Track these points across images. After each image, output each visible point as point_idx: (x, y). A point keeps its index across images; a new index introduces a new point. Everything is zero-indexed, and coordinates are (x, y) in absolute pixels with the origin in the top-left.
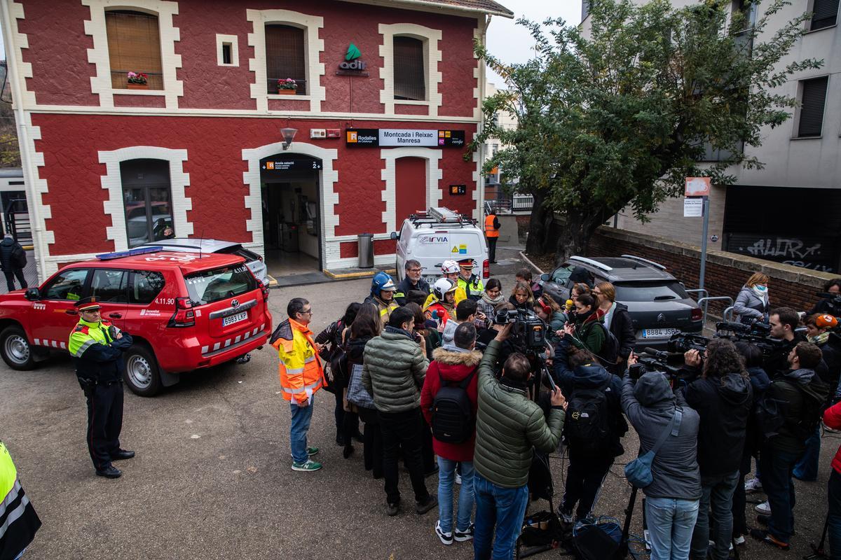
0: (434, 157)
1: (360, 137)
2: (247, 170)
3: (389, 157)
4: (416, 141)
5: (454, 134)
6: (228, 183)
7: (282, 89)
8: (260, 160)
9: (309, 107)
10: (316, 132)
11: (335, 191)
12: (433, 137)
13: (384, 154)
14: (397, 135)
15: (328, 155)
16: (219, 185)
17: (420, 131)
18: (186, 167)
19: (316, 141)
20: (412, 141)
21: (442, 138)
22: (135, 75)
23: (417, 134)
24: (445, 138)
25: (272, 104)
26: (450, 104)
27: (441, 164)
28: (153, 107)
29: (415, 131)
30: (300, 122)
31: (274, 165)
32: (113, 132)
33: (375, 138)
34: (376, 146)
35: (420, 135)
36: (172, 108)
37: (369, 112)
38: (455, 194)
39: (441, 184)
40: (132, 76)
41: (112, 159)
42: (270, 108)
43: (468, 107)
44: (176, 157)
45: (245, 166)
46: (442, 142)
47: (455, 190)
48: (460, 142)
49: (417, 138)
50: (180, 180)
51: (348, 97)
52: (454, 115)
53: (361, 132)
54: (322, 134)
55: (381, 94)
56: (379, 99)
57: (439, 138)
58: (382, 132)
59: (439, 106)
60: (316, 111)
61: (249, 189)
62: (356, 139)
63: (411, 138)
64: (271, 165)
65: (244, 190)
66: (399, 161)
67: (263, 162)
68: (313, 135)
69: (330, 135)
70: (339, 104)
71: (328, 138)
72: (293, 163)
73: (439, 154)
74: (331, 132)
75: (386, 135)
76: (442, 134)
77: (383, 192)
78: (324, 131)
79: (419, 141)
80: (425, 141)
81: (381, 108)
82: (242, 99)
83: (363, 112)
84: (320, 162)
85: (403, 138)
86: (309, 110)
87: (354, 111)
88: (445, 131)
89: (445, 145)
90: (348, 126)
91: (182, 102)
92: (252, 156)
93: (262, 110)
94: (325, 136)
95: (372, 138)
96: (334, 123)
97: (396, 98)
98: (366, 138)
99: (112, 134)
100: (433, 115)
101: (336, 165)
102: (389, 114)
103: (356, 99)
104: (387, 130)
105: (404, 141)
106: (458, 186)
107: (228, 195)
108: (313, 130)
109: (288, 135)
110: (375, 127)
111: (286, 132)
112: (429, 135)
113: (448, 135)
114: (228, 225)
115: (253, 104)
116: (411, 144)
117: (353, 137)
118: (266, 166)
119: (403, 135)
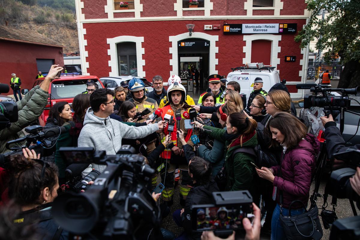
0: (276, 40)
1: (231, 29)
2: (171, 47)
3: (248, 40)
4: (264, 30)
5: (290, 26)
6: (163, 53)
7: (190, 5)
8: (178, 42)
9: (204, 13)
10: (207, 27)
11: (216, 58)
12: (276, 28)
13: (245, 38)
14: (253, 27)
15: (213, 39)
16: (158, 54)
17: (268, 25)
18: (143, 45)
19: (207, 32)
20: (262, 30)
21: (281, 28)
22: (122, 3)
23: (266, 26)
24: (283, 28)
25: (185, 13)
26: (289, 8)
27: (280, 44)
28: (129, 17)
29: (264, 25)
30: (198, 22)
31: (185, 44)
32: (113, 30)
33: (240, 29)
34: (240, 34)
35: (268, 27)
36: (138, 18)
37: (238, 15)
38: (288, 61)
39: (279, 55)
40: (121, 4)
41: (112, 42)
42: (184, 15)
43: (300, 9)
44: (139, 40)
45: (170, 44)
46: (281, 30)
47: (288, 59)
48: (293, 30)
49: (266, 28)
50: (140, 51)
51: (226, 7)
52: (291, 15)
53: (232, 26)
54: (210, 27)
55: (245, 5)
56: (243, 7)
57: (280, 28)
58: (244, 25)
59: (281, 10)
60: (207, 16)
61: (172, 56)
62: (229, 30)
63: (262, 29)
64: (183, 44)
65: (170, 56)
66: (254, 42)
67: (179, 42)
68: (205, 28)
69: (214, 28)
70: (220, 11)
71: (213, 30)
72: (194, 43)
73: (279, 38)
74: (215, 26)
75: (247, 27)
76: (281, 26)
77: (244, 59)
78: (211, 26)
79: (267, 30)
80: (270, 30)
81: (245, 12)
82: (170, 11)
83: (234, 15)
84: (208, 42)
85: (256, 29)
86: (204, 15)
87: (228, 15)
88: (283, 24)
89: (283, 33)
90: (225, 22)
91: (142, 14)
92: (174, 39)
93: (180, 16)
94: (211, 29)
95: (238, 29)
96: (217, 21)
97: (254, 6)
98: (235, 29)
99: (112, 30)
100: (277, 15)
101: (217, 44)
102: (250, 15)
103: (230, 8)
104: (247, 25)
105: (257, 30)
106: (291, 57)
107: (162, 59)
108: (205, 26)
109: (190, 27)
110: (241, 23)
111: (189, 26)
112: (273, 27)
113: (286, 26)
114: (161, 73)
115: (175, 13)
116: (261, 32)
117: (227, 29)
118: (181, 44)
119: (257, 27)
